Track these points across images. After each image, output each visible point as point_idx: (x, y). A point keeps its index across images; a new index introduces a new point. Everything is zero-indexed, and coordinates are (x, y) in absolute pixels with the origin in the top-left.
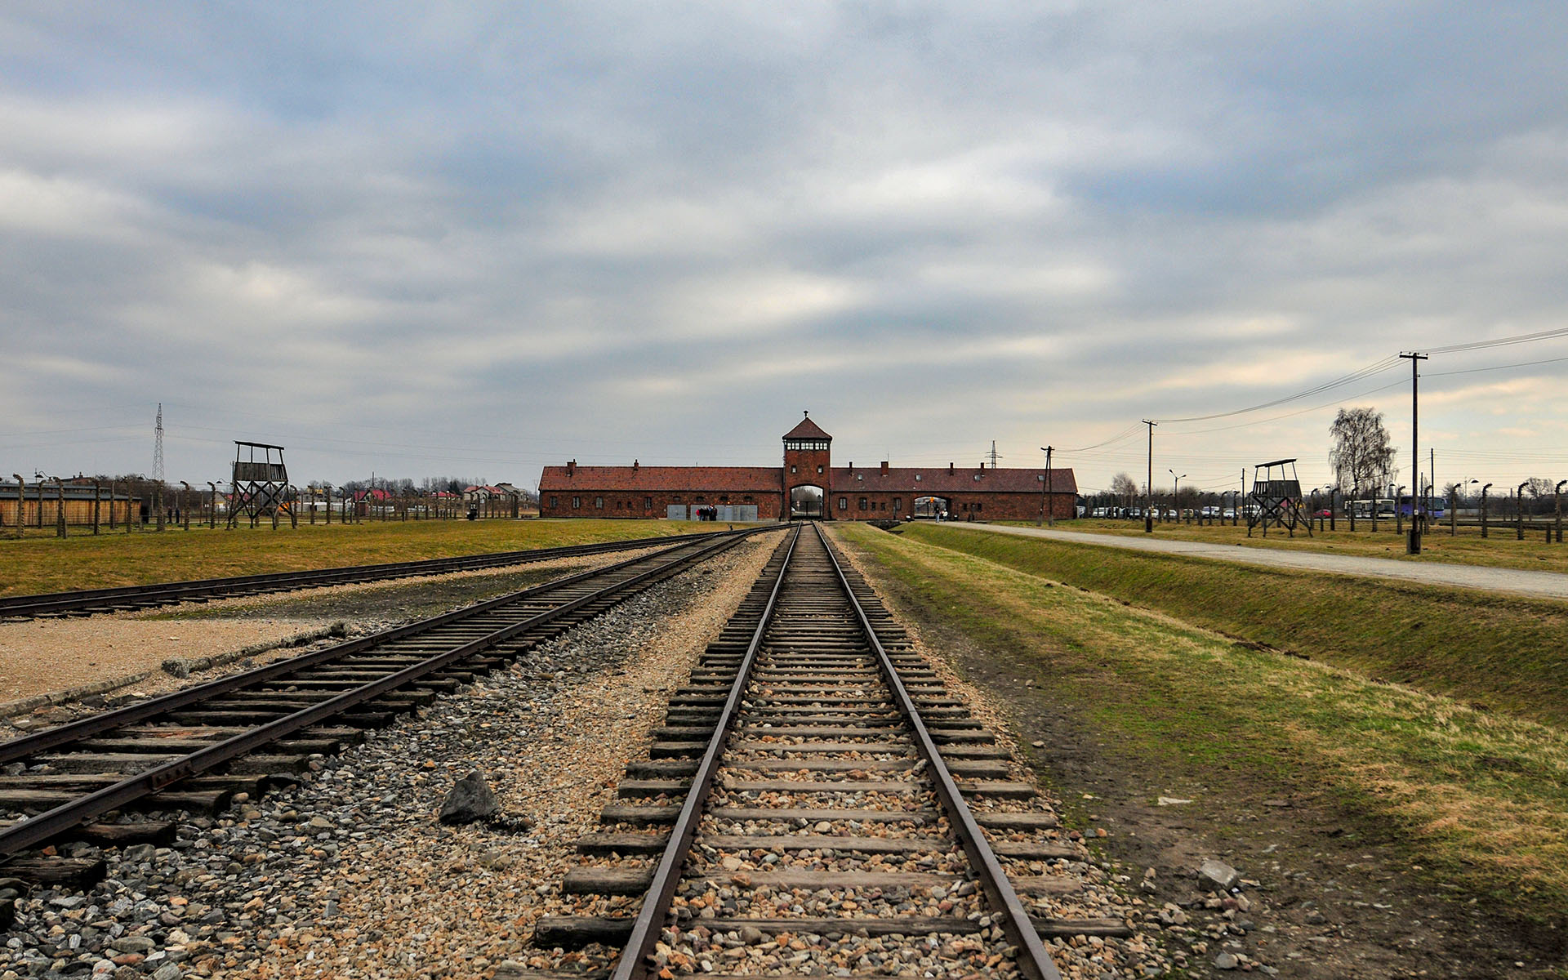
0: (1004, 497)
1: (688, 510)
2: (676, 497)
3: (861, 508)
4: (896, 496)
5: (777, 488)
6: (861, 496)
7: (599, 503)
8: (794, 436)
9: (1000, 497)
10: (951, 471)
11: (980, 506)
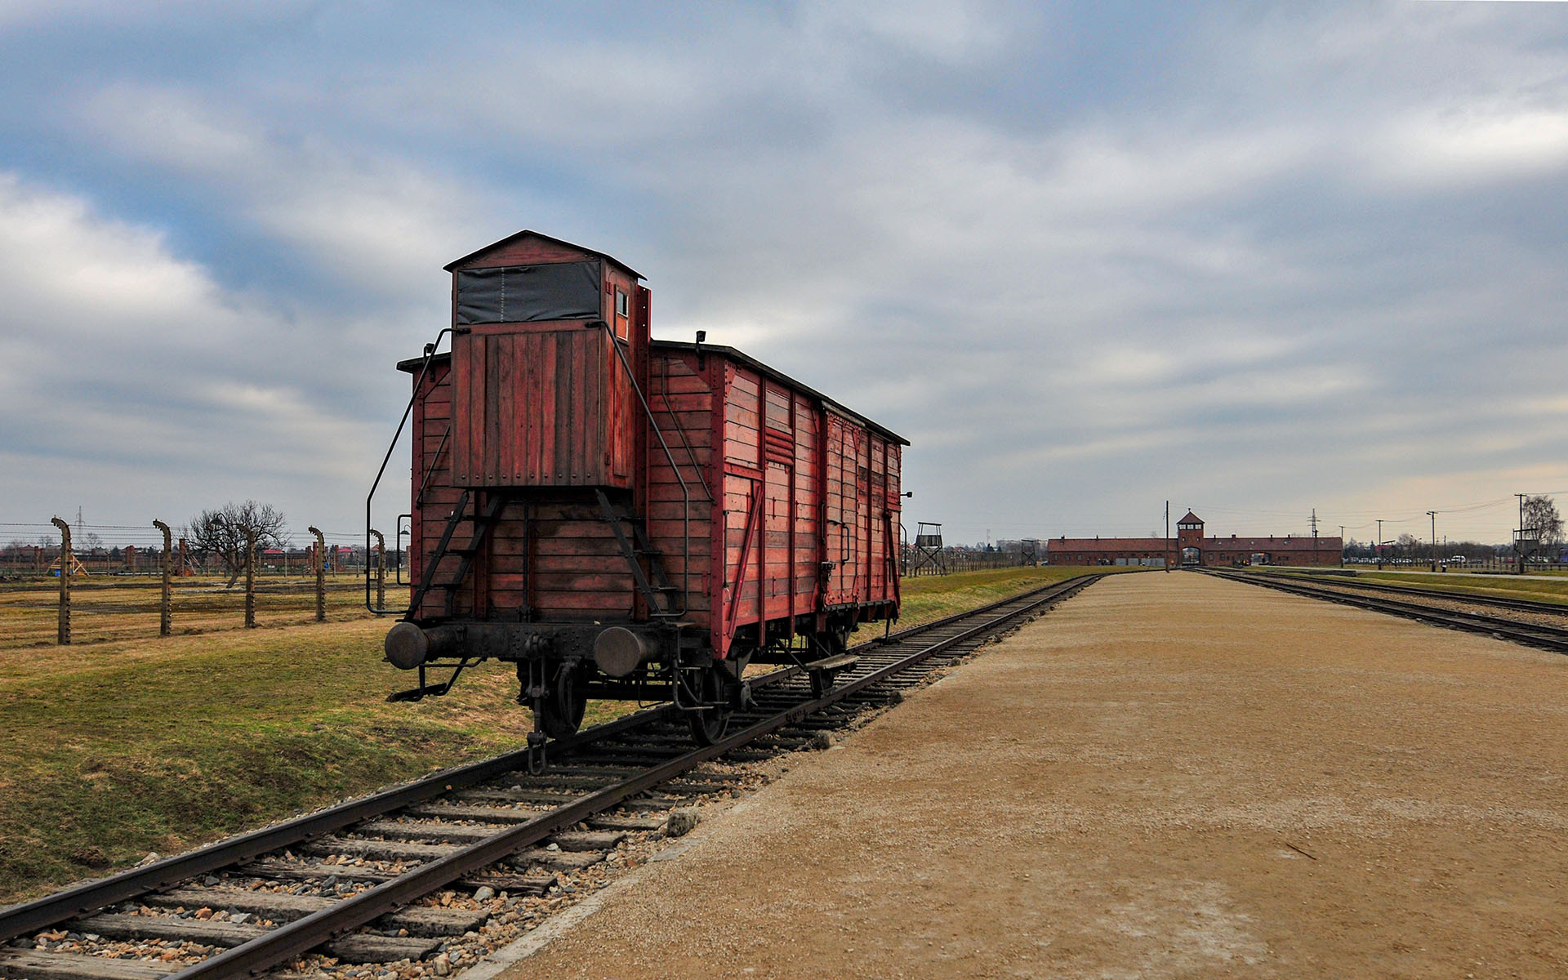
0: (1302, 553)
1: (1127, 561)
2: (1121, 554)
3: (1221, 560)
4: (1240, 553)
5: (1175, 549)
6: (1221, 553)
7: (1080, 558)
8: (1184, 522)
9: (1299, 553)
10: (1272, 539)
11: (1287, 558)
